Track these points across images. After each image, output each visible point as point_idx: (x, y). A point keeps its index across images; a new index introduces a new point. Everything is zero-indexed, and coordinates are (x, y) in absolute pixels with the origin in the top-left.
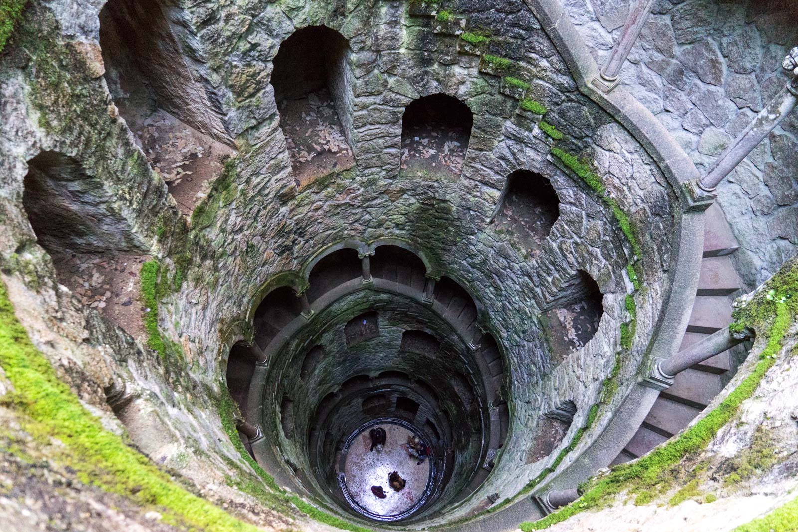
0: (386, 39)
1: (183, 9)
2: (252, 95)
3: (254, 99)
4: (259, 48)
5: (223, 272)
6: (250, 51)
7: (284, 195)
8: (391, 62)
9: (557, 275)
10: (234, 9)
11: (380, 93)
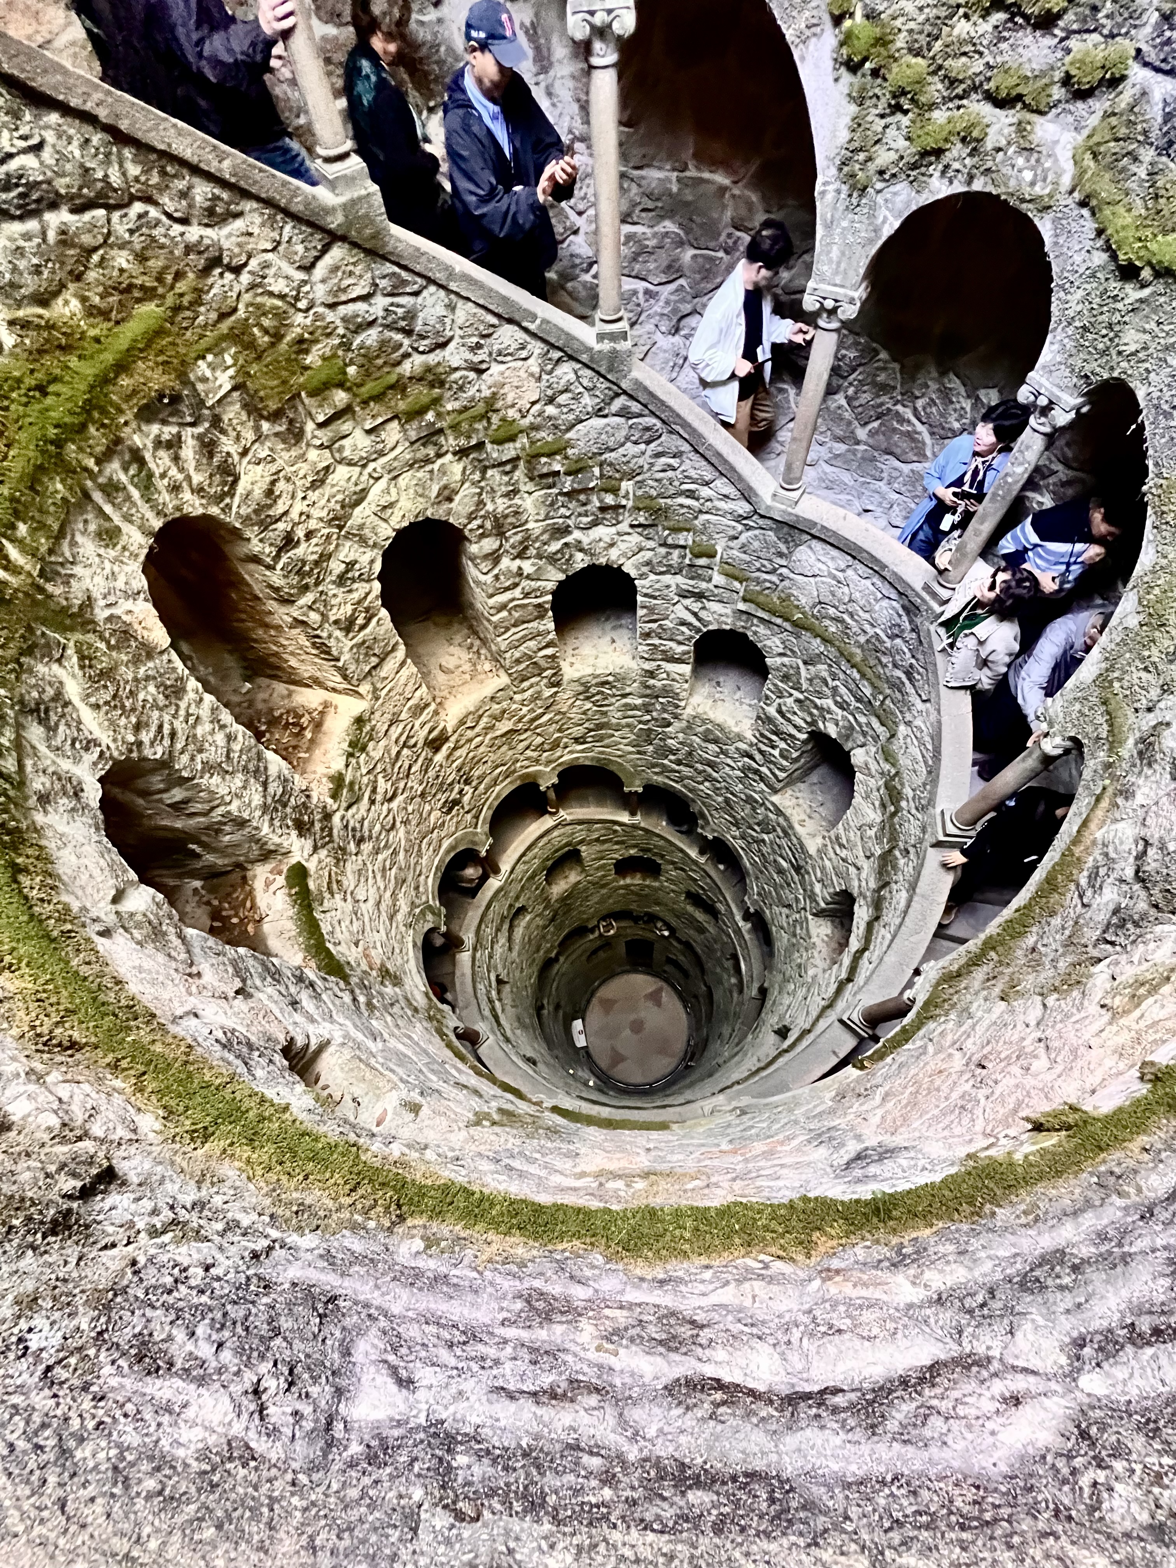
0: (506, 517)
1: (249, 540)
2: (363, 627)
3: (367, 631)
4: (357, 566)
5: (387, 853)
6: (347, 571)
7: (434, 740)
8: (521, 543)
9: (783, 745)
10: (313, 524)
11: (516, 585)
